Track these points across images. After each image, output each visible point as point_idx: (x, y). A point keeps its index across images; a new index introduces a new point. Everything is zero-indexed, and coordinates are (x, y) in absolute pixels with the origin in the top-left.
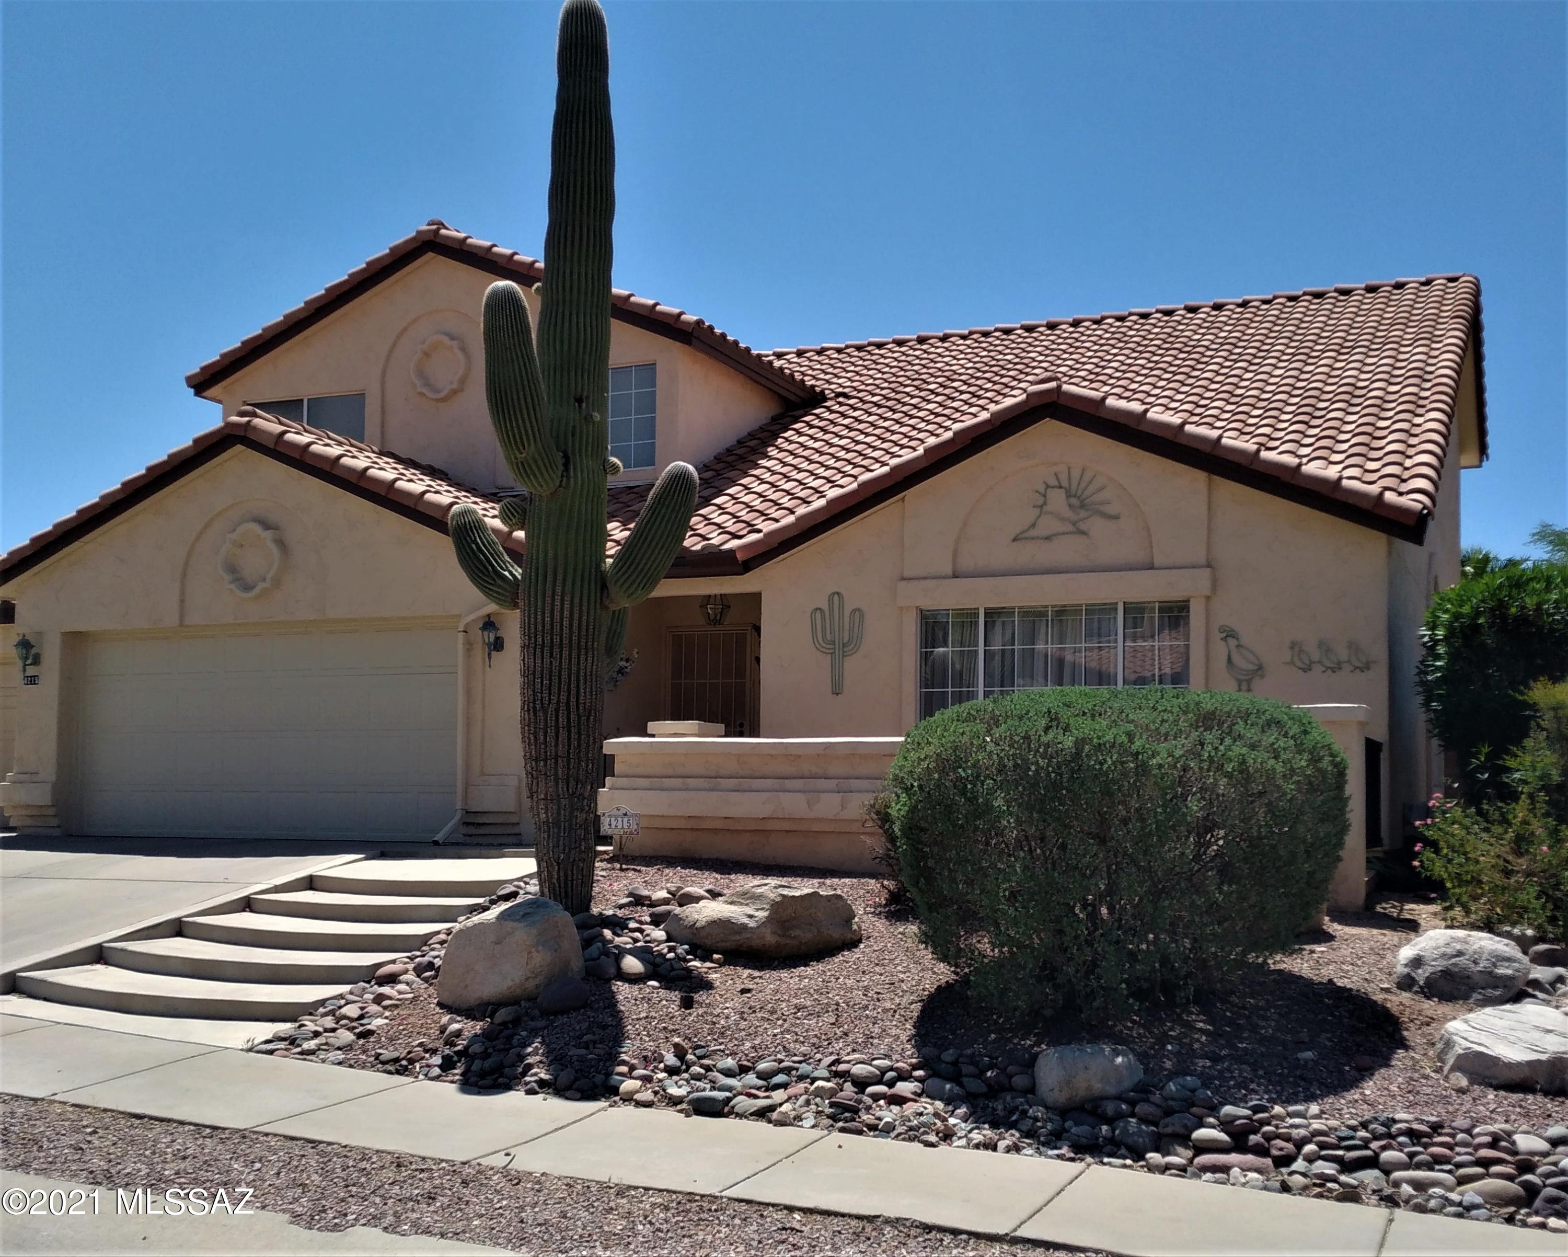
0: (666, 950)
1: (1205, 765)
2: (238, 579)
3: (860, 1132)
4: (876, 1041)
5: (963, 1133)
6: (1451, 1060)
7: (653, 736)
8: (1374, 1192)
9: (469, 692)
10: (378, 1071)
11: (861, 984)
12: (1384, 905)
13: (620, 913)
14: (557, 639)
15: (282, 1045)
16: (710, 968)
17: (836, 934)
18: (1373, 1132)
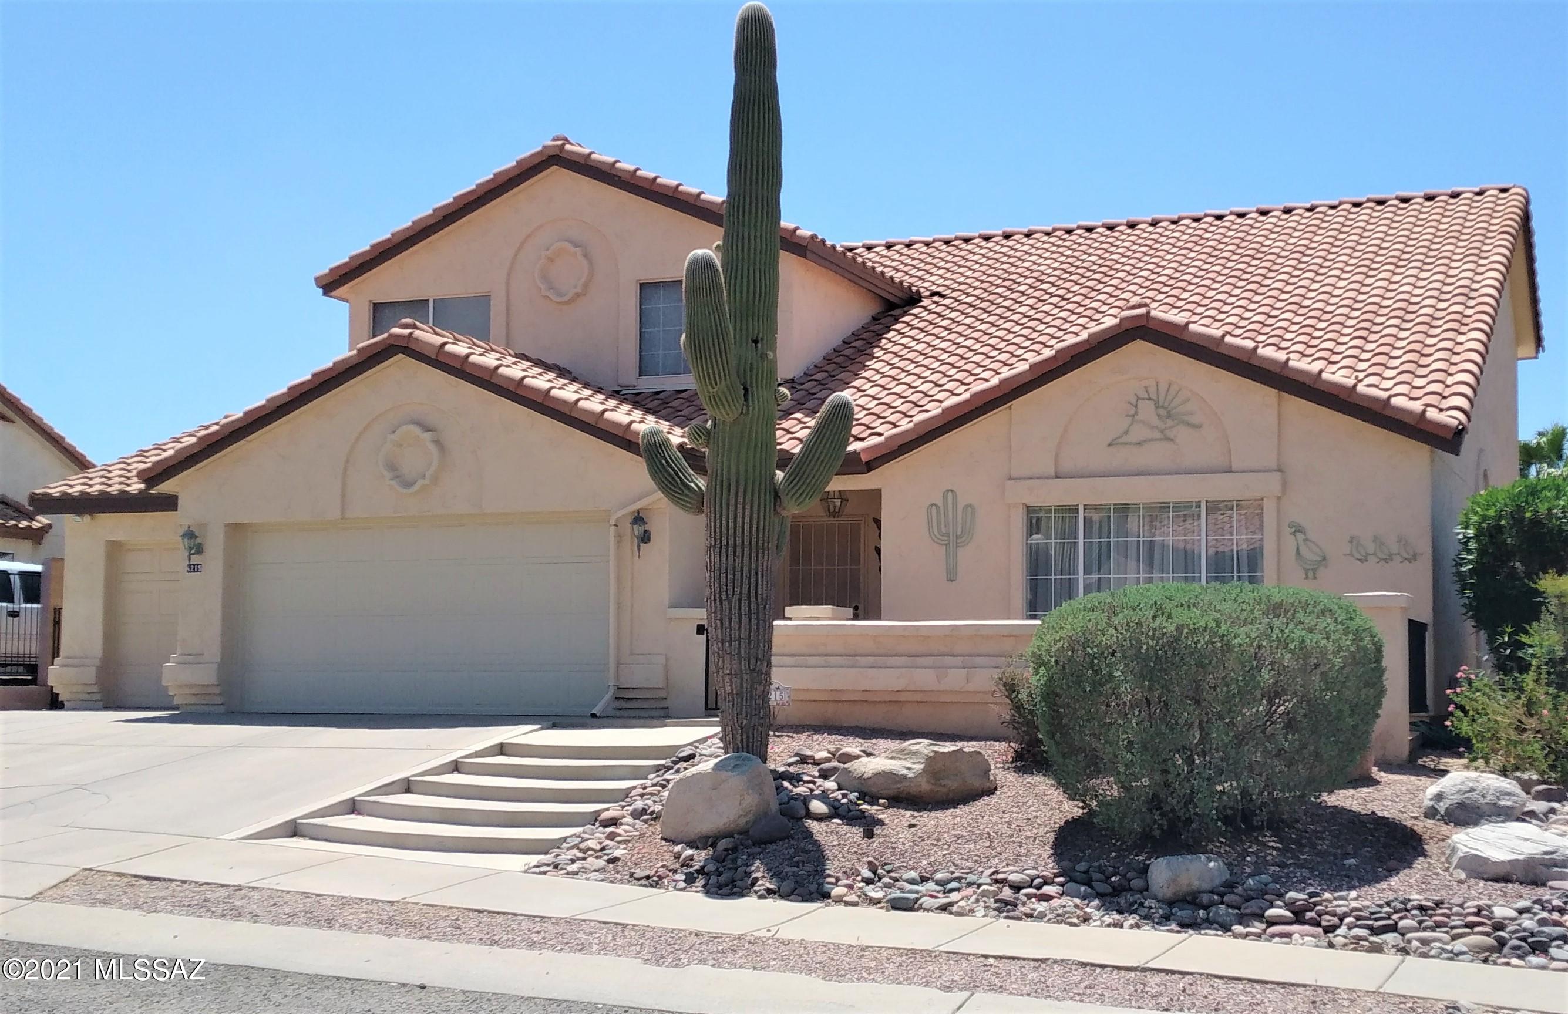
0: (840, 797)
1: (1275, 644)
2: (398, 477)
3: (1020, 919)
4: (1023, 858)
5: (1098, 917)
6: (1455, 861)
7: (790, 619)
8: (1393, 946)
9: (619, 580)
10: (635, 885)
11: (1003, 820)
12: (1425, 759)
13: (792, 769)
14: (739, 541)
15: (550, 868)
16: (877, 810)
17: (977, 783)
18: (1394, 908)
